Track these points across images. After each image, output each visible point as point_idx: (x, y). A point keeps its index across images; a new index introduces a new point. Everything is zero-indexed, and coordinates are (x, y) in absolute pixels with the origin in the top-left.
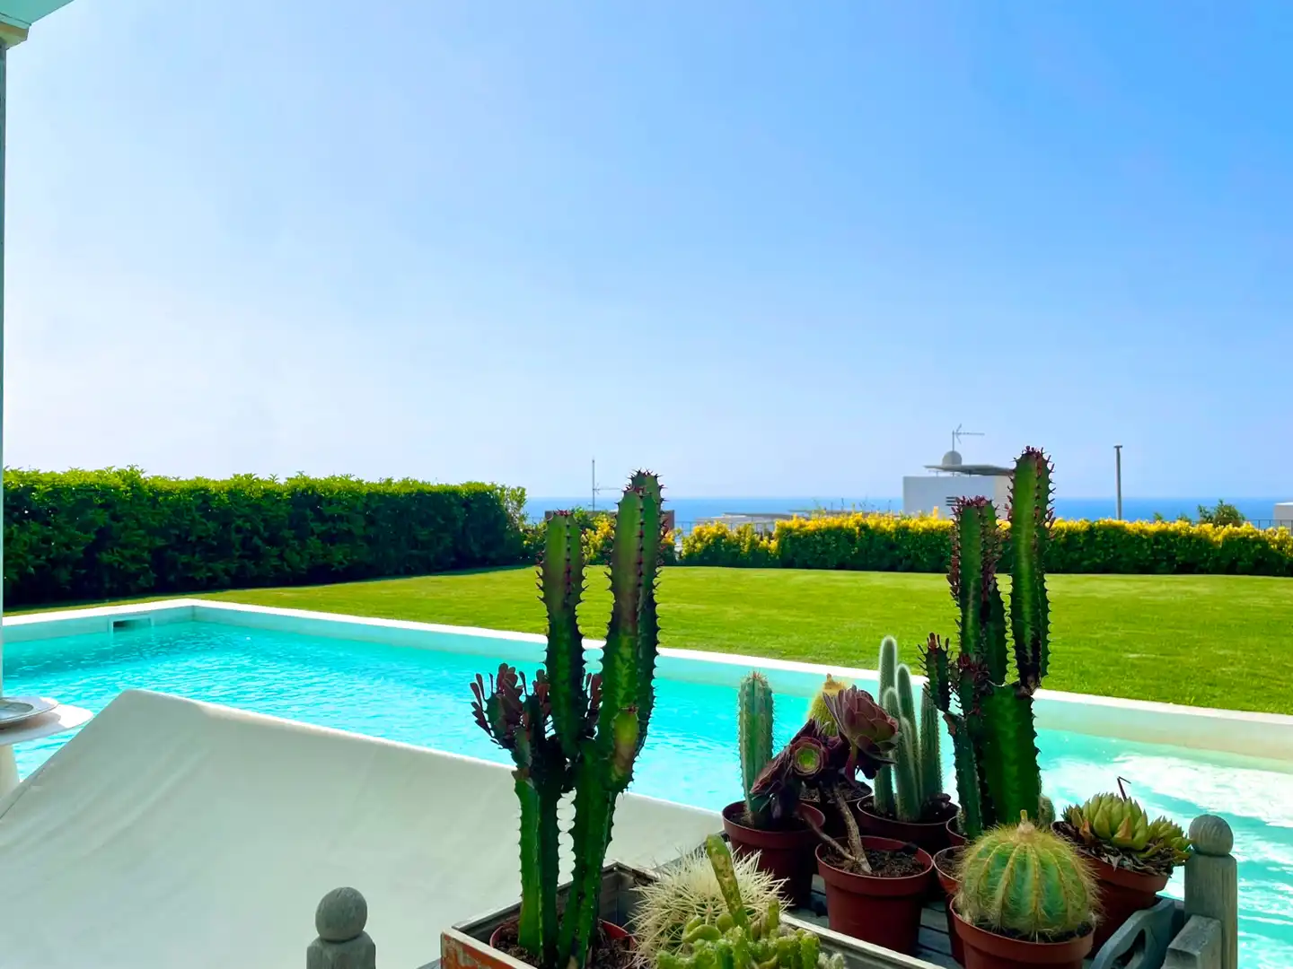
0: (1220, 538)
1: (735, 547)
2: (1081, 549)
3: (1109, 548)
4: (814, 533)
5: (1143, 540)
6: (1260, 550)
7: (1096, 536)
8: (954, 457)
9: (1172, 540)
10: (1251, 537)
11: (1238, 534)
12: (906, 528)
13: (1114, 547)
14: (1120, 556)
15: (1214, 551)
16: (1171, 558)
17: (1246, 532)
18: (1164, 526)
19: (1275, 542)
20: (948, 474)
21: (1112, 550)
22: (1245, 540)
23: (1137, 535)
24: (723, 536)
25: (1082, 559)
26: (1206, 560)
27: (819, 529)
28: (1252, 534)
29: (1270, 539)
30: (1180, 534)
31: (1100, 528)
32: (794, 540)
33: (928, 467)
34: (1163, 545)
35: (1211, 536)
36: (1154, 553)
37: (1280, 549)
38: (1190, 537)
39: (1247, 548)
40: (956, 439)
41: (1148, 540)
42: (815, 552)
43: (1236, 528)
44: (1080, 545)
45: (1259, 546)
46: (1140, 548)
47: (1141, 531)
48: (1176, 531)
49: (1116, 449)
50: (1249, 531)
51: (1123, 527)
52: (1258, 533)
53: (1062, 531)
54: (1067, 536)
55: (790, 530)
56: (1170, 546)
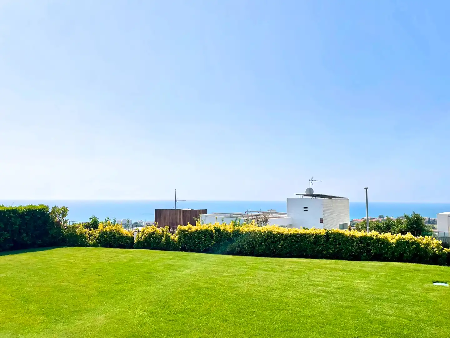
0: (394, 241)
1: (159, 239)
2: (323, 245)
3: (336, 245)
4: (194, 232)
5: (354, 241)
6: (415, 248)
7: (330, 238)
8: (310, 190)
9: (369, 242)
10: (410, 241)
11: (404, 239)
12: (238, 231)
13: (339, 244)
14: (342, 249)
15: (391, 248)
17: (407, 238)
18: (364, 234)
19: (423, 244)
20: (308, 197)
21: (338, 246)
22: (407, 242)
23: (351, 238)
24: (153, 233)
25: (323, 250)
26: (387, 253)
27: (197, 231)
28: (411, 239)
29: (420, 242)
30: (373, 238)
31: (332, 234)
32: (185, 236)
33: (297, 194)
34: (364, 243)
35: (389, 239)
36: (359, 248)
37: (426, 248)
38: (378, 240)
39: (408, 247)
40: (311, 183)
41: (357, 241)
42: (195, 242)
43: (403, 236)
44: (322, 243)
45: (414, 246)
46: (353, 246)
47: (353, 236)
48: (371, 236)
49: (365, 189)
50: (410, 238)
51: (343, 234)
52: (414, 239)
53: (313, 235)
54: (315, 237)
55: (184, 231)
56: (368, 245)
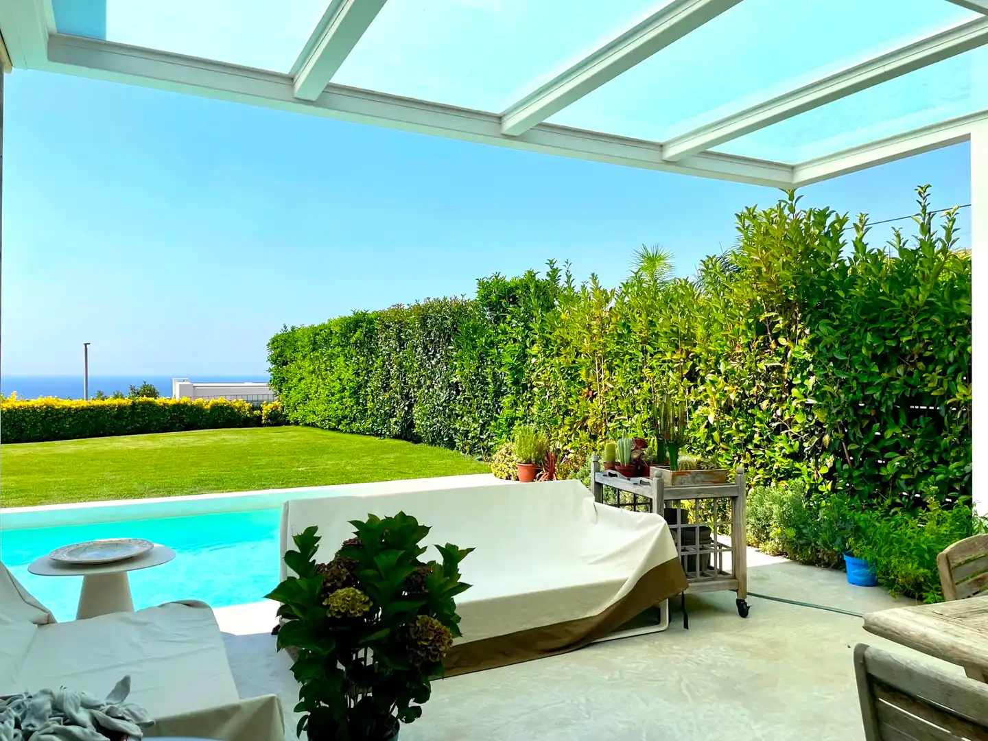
0: (209, 406)
2: (127, 418)
3: (145, 416)
5: (166, 410)
7: (137, 409)
9: (183, 409)
11: (218, 404)
13: (148, 415)
14: (152, 421)
15: (206, 415)
16: (181, 421)
17: (222, 403)
18: (178, 401)
19: (236, 408)
21: (147, 418)
22: (222, 407)
23: (162, 407)
25: (127, 425)
26: (201, 420)
28: (225, 404)
29: (234, 406)
30: (187, 405)
34: (177, 413)
35: (203, 405)
36: (172, 418)
38: (193, 406)
39: (223, 412)
41: (169, 410)
44: (126, 415)
45: (229, 411)
46: (164, 416)
47: (164, 404)
48: (185, 403)
56: (182, 413)
